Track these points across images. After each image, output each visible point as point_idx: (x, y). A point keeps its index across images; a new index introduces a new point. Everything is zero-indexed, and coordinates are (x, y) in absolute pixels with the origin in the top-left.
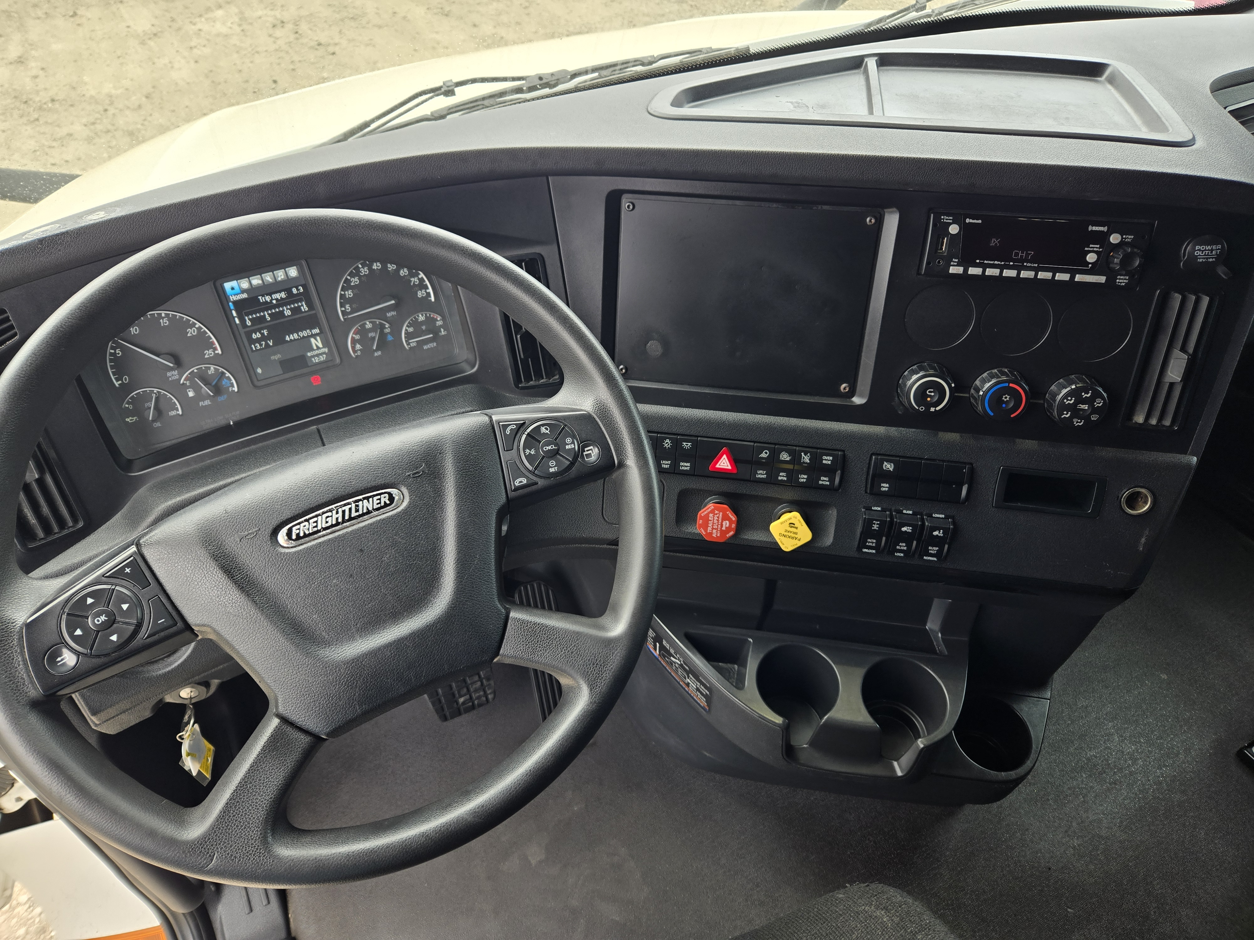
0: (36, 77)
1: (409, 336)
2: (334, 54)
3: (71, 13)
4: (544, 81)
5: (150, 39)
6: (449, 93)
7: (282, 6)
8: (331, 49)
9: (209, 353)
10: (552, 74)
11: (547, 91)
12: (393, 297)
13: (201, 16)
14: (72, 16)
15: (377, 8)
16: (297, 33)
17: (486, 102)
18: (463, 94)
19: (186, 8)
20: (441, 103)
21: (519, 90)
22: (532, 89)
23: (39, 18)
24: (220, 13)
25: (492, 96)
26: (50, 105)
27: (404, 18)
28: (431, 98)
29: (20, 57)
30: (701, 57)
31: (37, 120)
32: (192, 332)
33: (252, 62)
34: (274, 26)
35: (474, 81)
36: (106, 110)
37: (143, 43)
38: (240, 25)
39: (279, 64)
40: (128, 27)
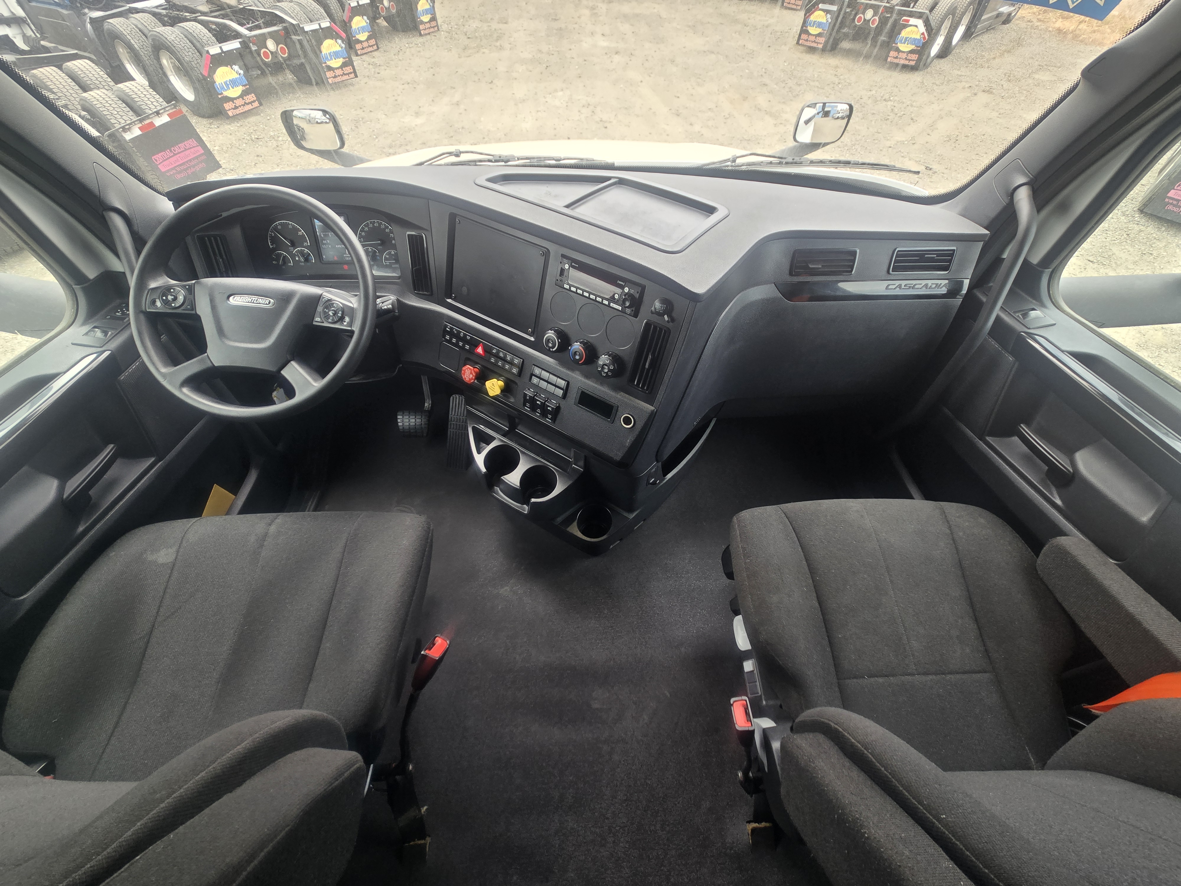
0: (460, 114)
1: (386, 259)
2: (606, 128)
3: (490, 82)
4: (501, 158)
5: (521, 102)
6: (457, 155)
7: (593, 95)
8: (606, 125)
9: (305, 244)
10: (506, 156)
11: (503, 163)
12: (380, 240)
13: (550, 94)
14: (490, 83)
15: (642, 104)
16: (593, 112)
17: (470, 163)
18: (464, 157)
19: (545, 88)
20: (453, 159)
21: (490, 161)
22: (496, 161)
23: (474, 81)
24: (561, 93)
25: (475, 161)
26: (460, 130)
27: (654, 112)
28: (448, 157)
29: (458, 102)
30: (584, 163)
31: (452, 137)
32: (300, 233)
33: (563, 125)
34: (583, 106)
35: (472, 152)
36: (484, 138)
37: (516, 105)
38: (567, 103)
39: (575, 129)
40: (513, 94)
